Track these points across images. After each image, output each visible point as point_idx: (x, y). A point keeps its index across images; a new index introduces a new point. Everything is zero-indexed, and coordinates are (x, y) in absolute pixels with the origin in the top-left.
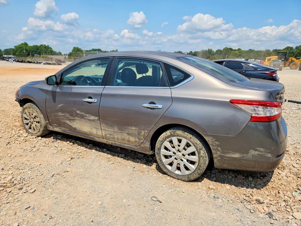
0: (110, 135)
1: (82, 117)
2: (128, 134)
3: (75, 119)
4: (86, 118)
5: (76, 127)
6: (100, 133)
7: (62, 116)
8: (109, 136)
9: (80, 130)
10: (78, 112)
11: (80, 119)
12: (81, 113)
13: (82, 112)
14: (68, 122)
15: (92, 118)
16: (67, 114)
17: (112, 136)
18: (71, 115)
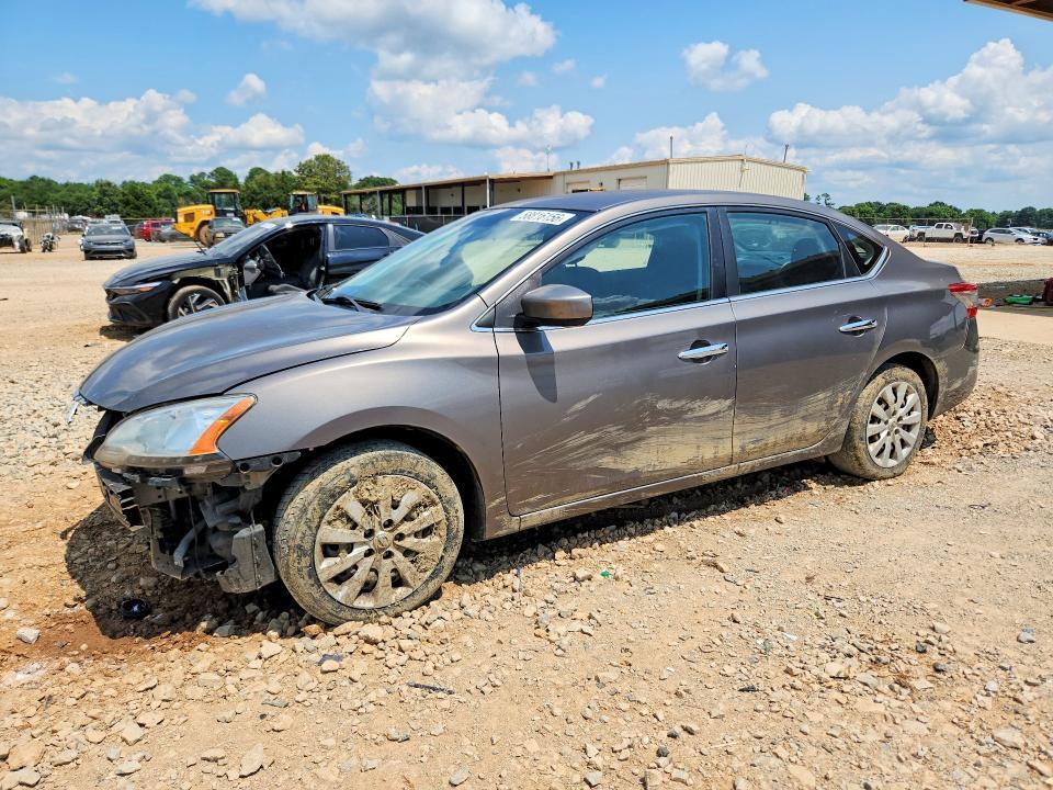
0: (753, 443)
1: (676, 416)
2: (804, 418)
3: (643, 434)
4: (690, 415)
5: (640, 466)
6: (725, 450)
7: (589, 443)
8: (753, 446)
9: (657, 468)
10: (662, 404)
11: (665, 430)
12: (677, 405)
13: (678, 399)
14: (607, 461)
15: (713, 406)
16: (611, 429)
17: (760, 444)
18: (630, 428)
